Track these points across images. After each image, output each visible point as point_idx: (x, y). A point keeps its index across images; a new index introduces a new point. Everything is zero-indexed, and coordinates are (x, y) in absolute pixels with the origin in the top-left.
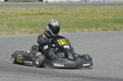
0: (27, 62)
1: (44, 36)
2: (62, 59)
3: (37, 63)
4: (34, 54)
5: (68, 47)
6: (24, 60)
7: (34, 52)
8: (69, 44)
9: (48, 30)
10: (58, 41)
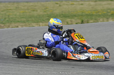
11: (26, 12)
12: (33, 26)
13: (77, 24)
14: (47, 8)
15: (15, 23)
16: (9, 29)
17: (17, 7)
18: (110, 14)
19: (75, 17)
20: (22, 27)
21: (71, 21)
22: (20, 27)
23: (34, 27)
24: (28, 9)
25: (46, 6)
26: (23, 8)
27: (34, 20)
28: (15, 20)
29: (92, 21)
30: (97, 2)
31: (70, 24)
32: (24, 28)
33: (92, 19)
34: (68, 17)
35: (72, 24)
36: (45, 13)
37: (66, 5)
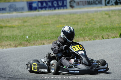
0: (42, 70)
5: (83, 52)
6: (39, 68)
8: (84, 50)
9: (63, 37)
10: (73, 47)
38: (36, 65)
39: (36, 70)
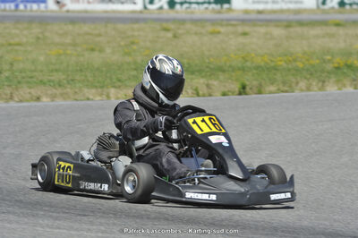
1: (136, 106)
2: (208, 176)
3: (128, 189)
4: (105, 163)
7: (104, 155)
8: (223, 131)
9: (148, 87)
10: (190, 121)
11: (69, 52)
12: (88, 99)
13: (224, 94)
14: (133, 43)
15: (30, 88)
16: (12, 104)
17: (40, 36)
18: (329, 67)
19: (220, 73)
20: (53, 101)
21: (208, 86)
22: (45, 100)
23: (89, 102)
24: (74, 45)
25: (133, 36)
26: (57, 39)
27: (90, 79)
28: (31, 77)
29: (273, 88)
30: (292, 30)
31: (204, 96)
32: (60, 102)
33: (273, 82)
34: (200, 71)
35: (210, 95)
36: (129, 59)
37: (196, 34)
38: (69, 167)
39: (68, 183)
